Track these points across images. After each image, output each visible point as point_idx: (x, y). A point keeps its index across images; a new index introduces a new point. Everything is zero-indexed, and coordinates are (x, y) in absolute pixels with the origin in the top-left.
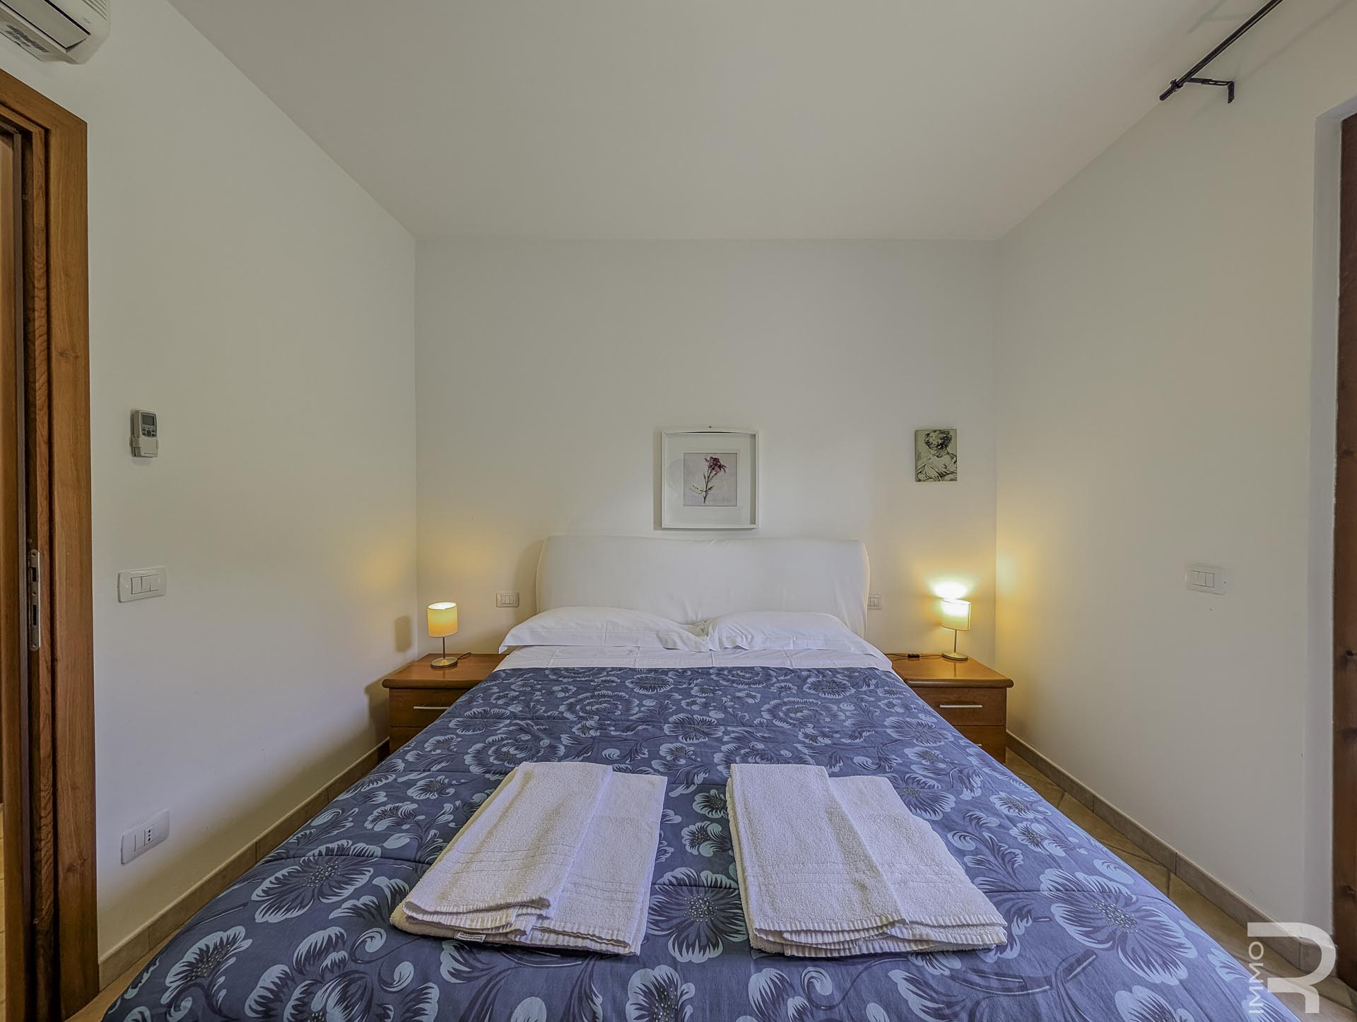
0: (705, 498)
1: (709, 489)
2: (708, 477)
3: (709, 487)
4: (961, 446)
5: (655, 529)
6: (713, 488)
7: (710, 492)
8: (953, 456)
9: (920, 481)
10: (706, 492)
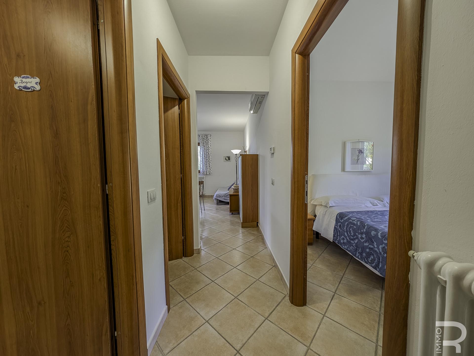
0: (357, 162)
1: (359, 159)
2: (358, 155)
5: (342, 172)
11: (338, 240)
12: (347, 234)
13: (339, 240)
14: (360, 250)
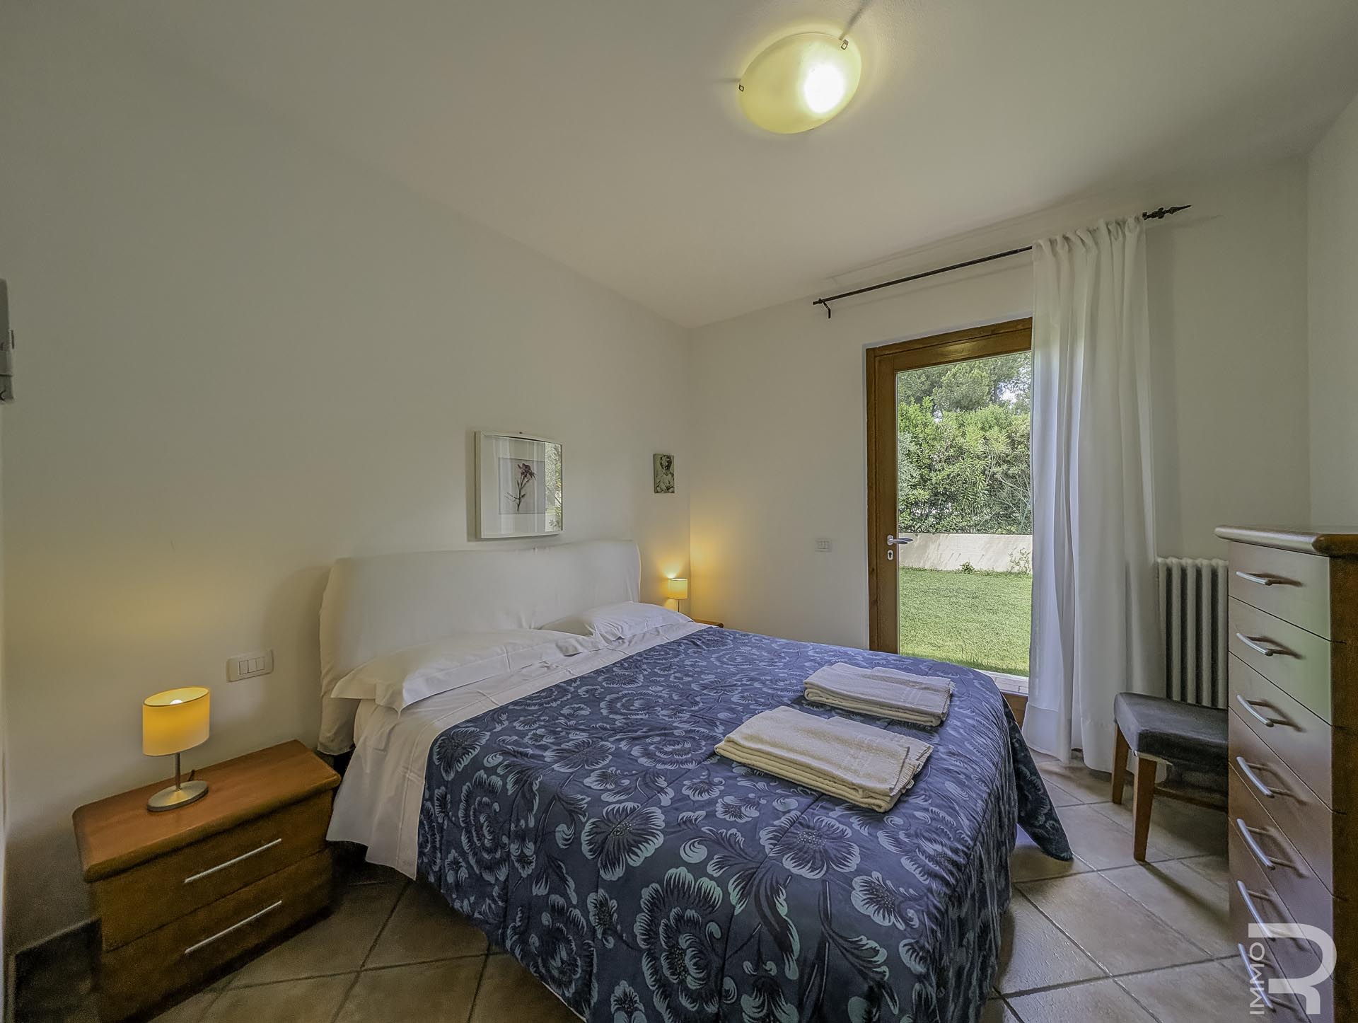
0: (518, 506)
1: (523, 496)
2: (521, 484)
3: (522, 494)
4: (677, 466)
5: (469, 540)
6: (526, 497)
7: (523, 500)
8: (673, 475)
9: (658, 492)
10: (519, 499)
11: (436, 868)
12: (470, 840)
13: (440, 867)
14: (518, 919)
